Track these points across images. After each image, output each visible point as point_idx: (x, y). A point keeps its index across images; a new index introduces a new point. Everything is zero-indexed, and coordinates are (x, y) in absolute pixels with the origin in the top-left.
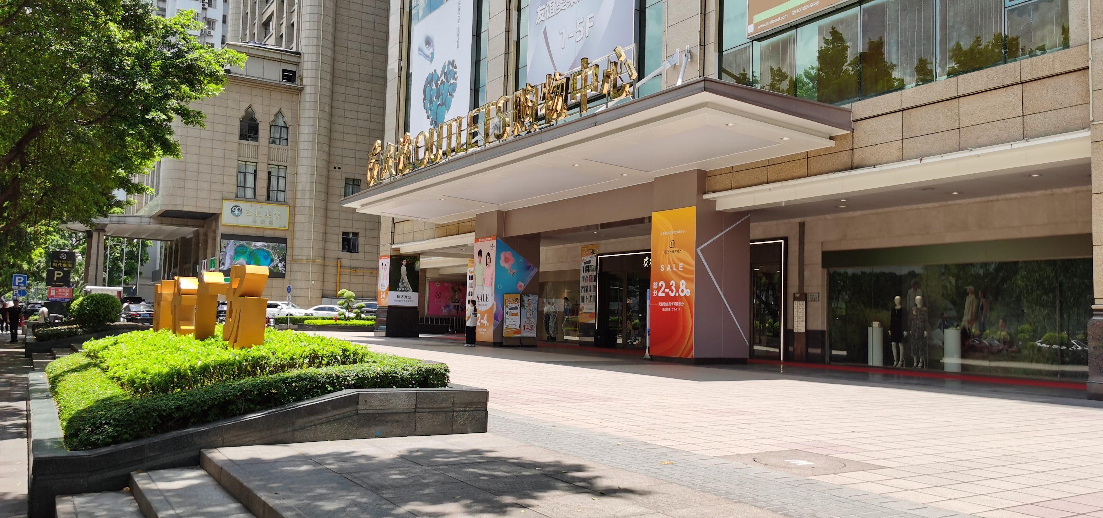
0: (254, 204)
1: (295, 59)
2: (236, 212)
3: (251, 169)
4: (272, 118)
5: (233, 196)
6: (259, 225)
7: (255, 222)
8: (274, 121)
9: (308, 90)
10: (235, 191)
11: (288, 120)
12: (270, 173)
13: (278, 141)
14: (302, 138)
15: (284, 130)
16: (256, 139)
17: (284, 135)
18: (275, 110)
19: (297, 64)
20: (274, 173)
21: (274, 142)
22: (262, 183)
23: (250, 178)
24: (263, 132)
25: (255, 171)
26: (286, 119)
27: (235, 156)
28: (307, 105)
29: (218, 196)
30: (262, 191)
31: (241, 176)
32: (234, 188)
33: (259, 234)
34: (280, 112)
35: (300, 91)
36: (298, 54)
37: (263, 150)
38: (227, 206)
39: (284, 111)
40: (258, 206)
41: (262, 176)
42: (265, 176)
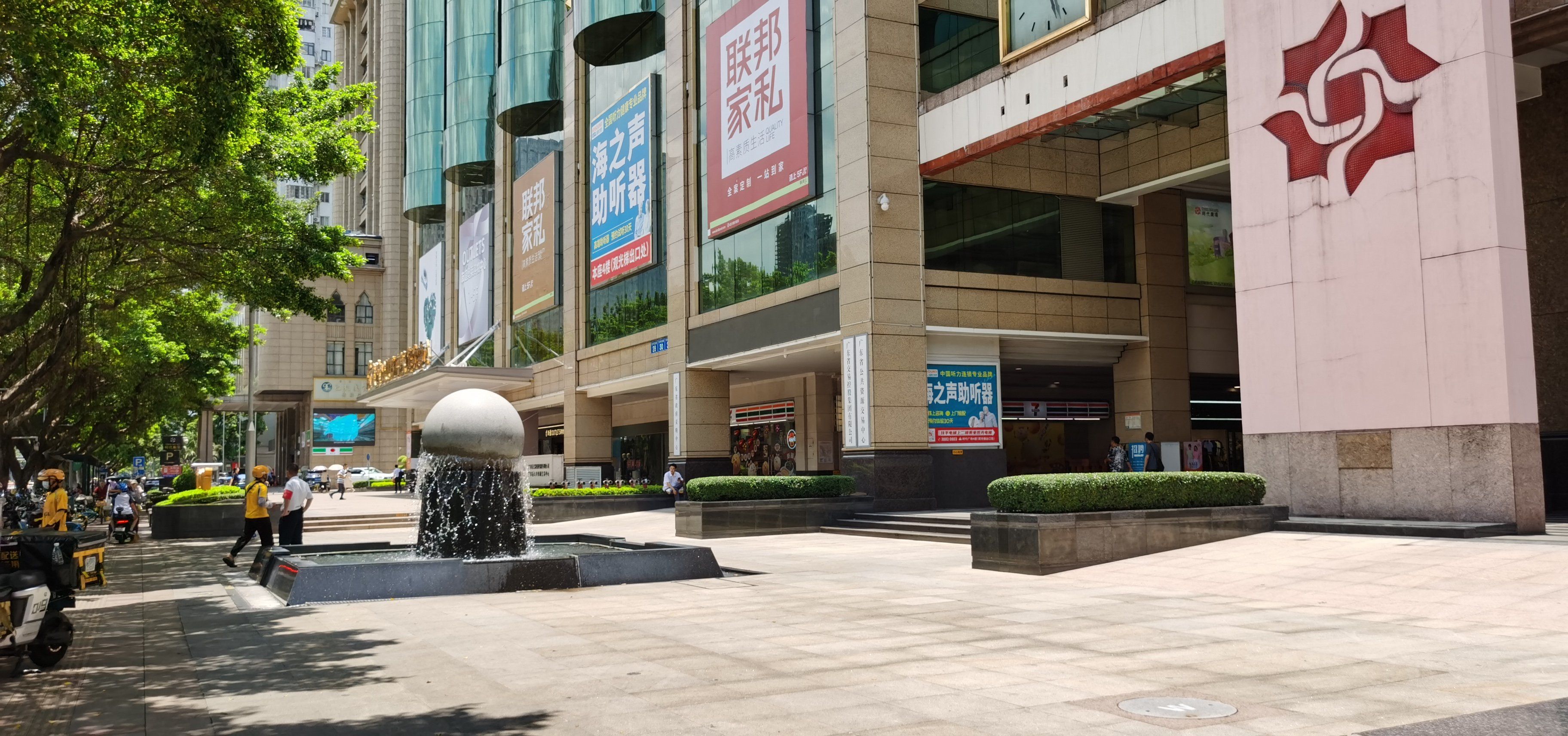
0: (343, 380)
1: (377, 243)
2: (327, 388)
3: (339, 348)
4: (357, 299)
5: (324, 373)
6: (348, 398)
7: (344, 395)
8: (358, 302)
9: (389, 271)
10: (324, 369)
11: (372, 300)
12: (357, 350)
13: (363, 320)
14: (387, 316)
15: (368, 309)
16: (343, 320)
17: (369, 314)
18: (359, 292)
19: (379, 247)
20: (361, 349)
21: (360, 321)
22: (350, 360)
23: (339, 357)
24: (349, 313)
25: (343, 349)
26: (370, 299)
27: (323, 337)
28: (389, 285)
29: (310, 375)
30: (350, 367)
31: (330, 355)
32: (324, 367)
33: (349, 406)
34: (364, 293)
35: (382, 272)
36: (379, 238)
37: (350, 329)
38: (318, 383)
39: (368, 292)
40: (346, 381)
41: (350, 352)
42: (352, 352)
